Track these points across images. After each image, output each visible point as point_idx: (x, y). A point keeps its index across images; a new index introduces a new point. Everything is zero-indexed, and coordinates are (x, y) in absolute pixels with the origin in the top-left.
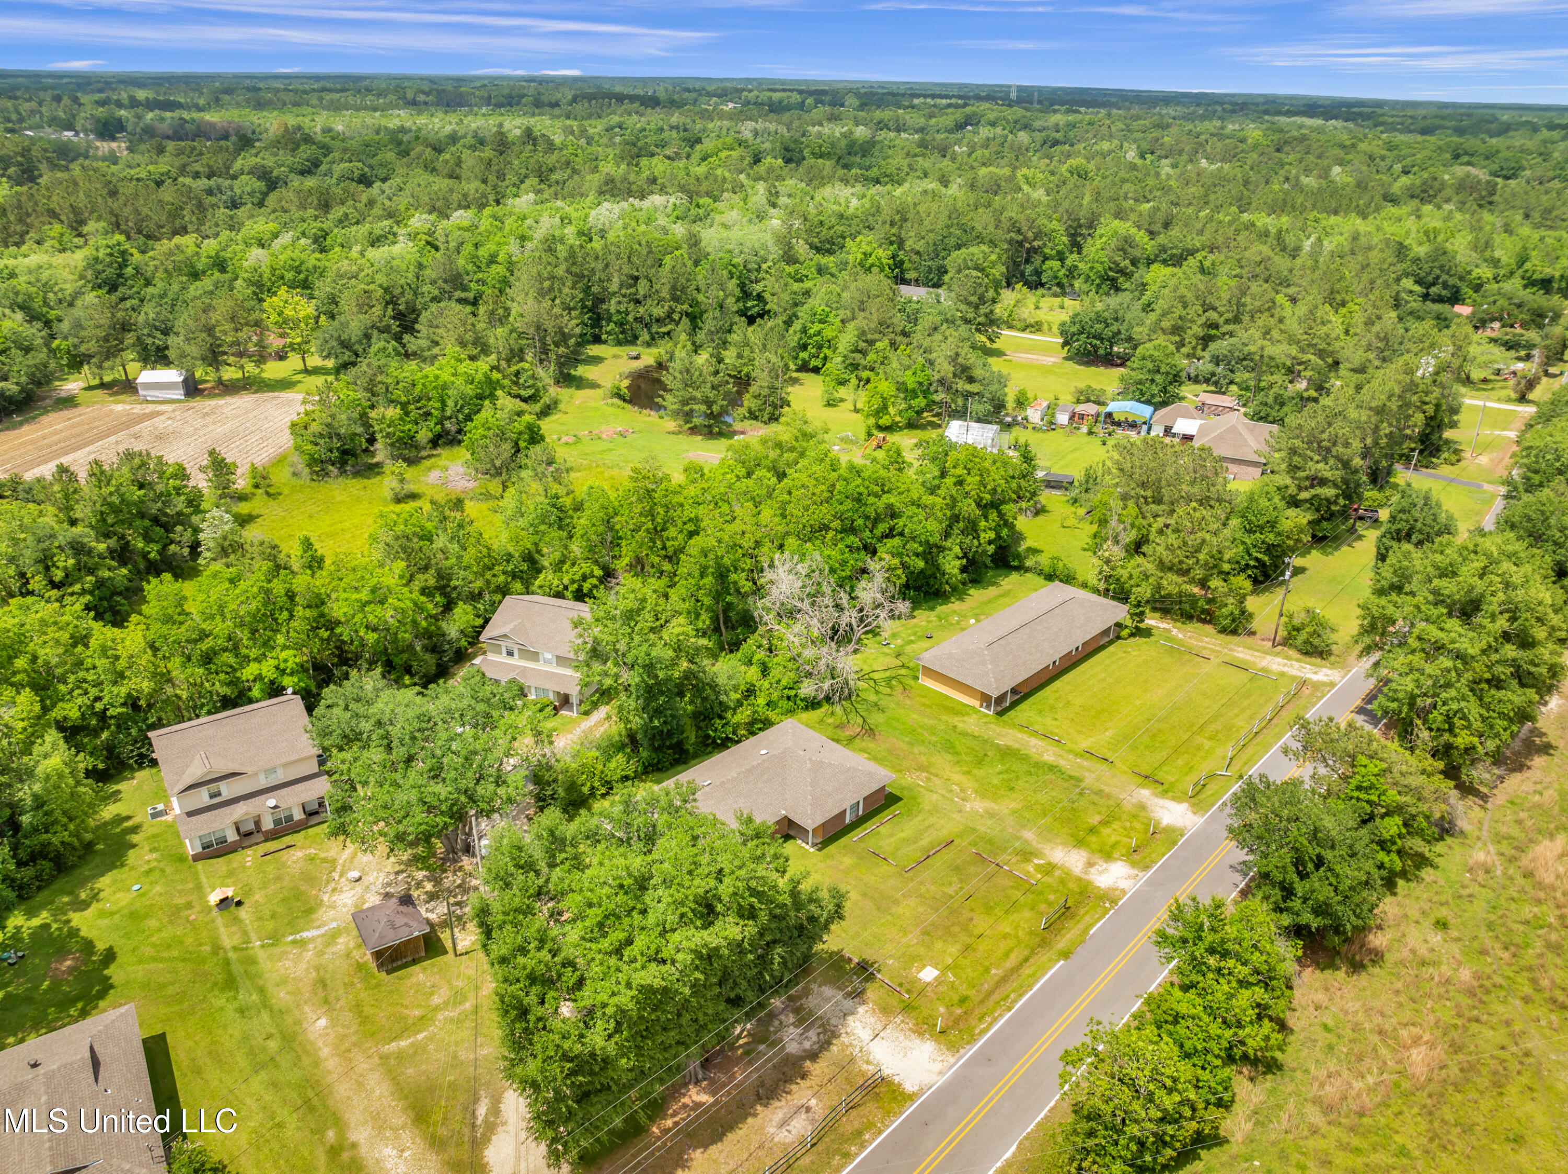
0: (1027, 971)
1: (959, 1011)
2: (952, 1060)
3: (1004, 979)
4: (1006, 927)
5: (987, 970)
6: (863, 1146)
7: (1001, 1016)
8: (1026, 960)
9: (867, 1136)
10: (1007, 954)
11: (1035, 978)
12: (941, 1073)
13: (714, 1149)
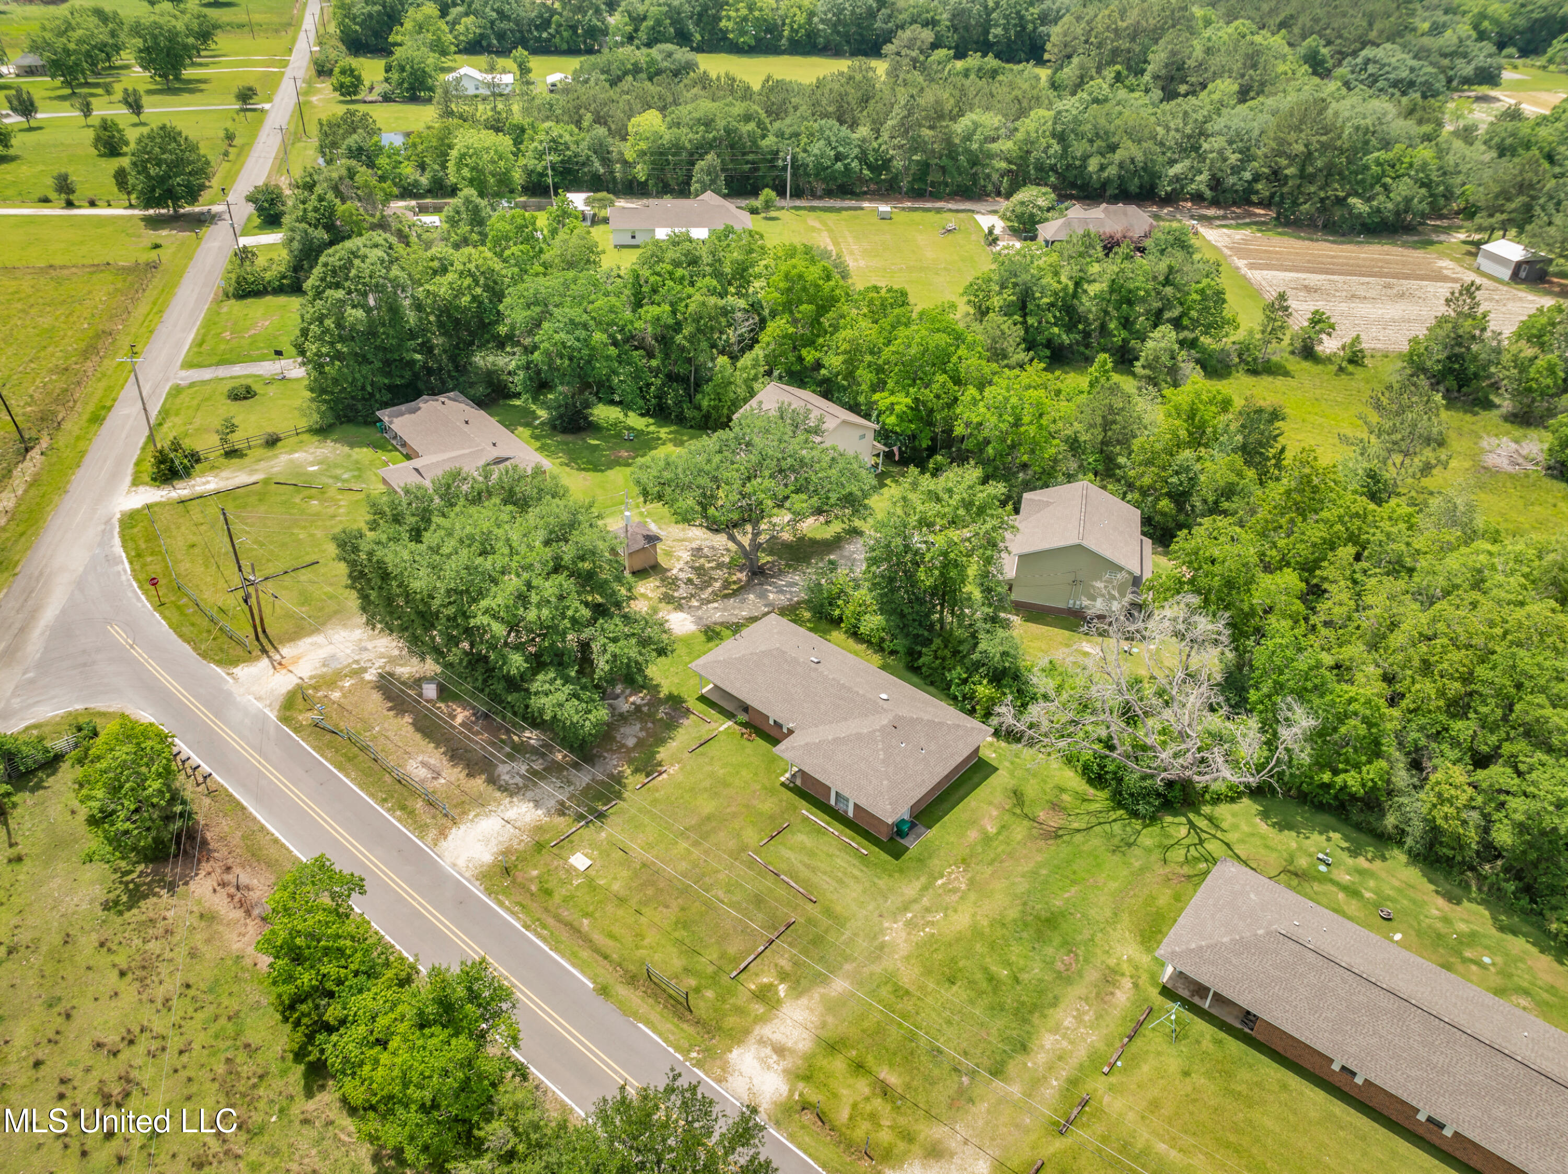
0: (585, 954)
1: (534, 888)
2: (467, 875)
3: (575, 930)
4: (651, 938)
5: (586, 915)
6: (388, 810)
7: (518, 919)
8: (606, 957)
9: (398, 813)
10: (611, 936)
11: (573, 958)
12: (454, 865)
13: (411, 729)
